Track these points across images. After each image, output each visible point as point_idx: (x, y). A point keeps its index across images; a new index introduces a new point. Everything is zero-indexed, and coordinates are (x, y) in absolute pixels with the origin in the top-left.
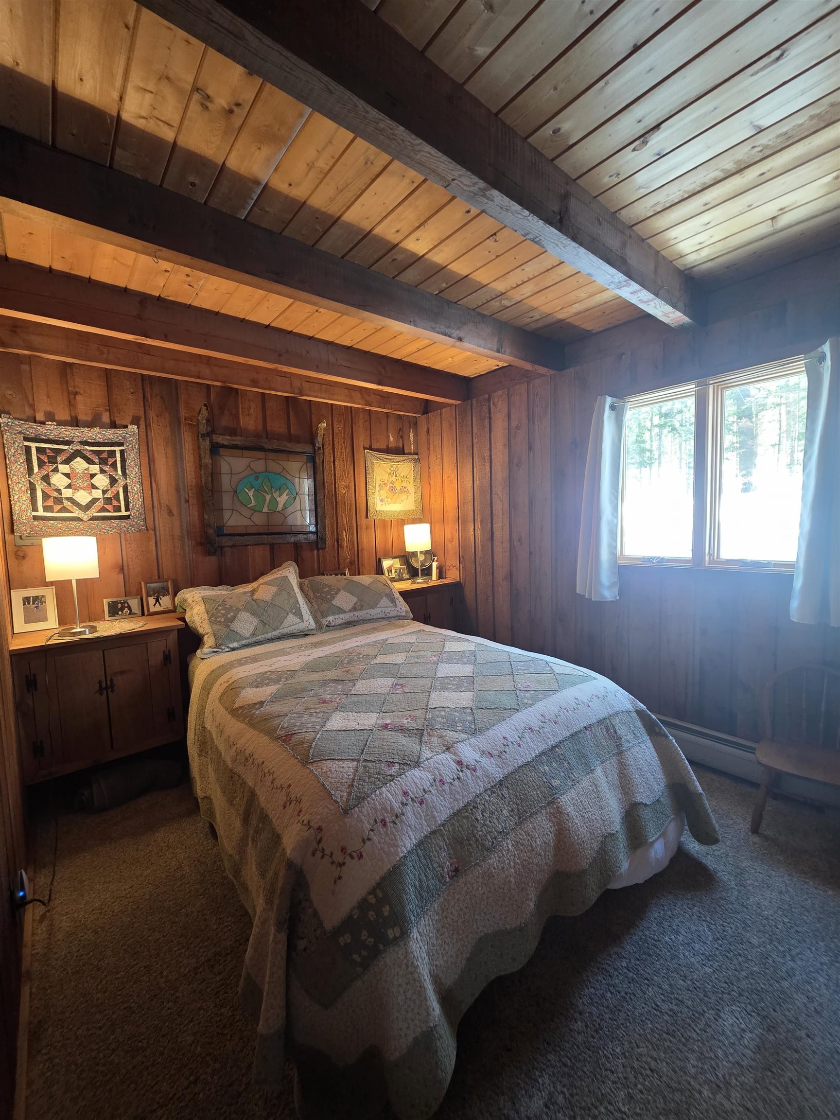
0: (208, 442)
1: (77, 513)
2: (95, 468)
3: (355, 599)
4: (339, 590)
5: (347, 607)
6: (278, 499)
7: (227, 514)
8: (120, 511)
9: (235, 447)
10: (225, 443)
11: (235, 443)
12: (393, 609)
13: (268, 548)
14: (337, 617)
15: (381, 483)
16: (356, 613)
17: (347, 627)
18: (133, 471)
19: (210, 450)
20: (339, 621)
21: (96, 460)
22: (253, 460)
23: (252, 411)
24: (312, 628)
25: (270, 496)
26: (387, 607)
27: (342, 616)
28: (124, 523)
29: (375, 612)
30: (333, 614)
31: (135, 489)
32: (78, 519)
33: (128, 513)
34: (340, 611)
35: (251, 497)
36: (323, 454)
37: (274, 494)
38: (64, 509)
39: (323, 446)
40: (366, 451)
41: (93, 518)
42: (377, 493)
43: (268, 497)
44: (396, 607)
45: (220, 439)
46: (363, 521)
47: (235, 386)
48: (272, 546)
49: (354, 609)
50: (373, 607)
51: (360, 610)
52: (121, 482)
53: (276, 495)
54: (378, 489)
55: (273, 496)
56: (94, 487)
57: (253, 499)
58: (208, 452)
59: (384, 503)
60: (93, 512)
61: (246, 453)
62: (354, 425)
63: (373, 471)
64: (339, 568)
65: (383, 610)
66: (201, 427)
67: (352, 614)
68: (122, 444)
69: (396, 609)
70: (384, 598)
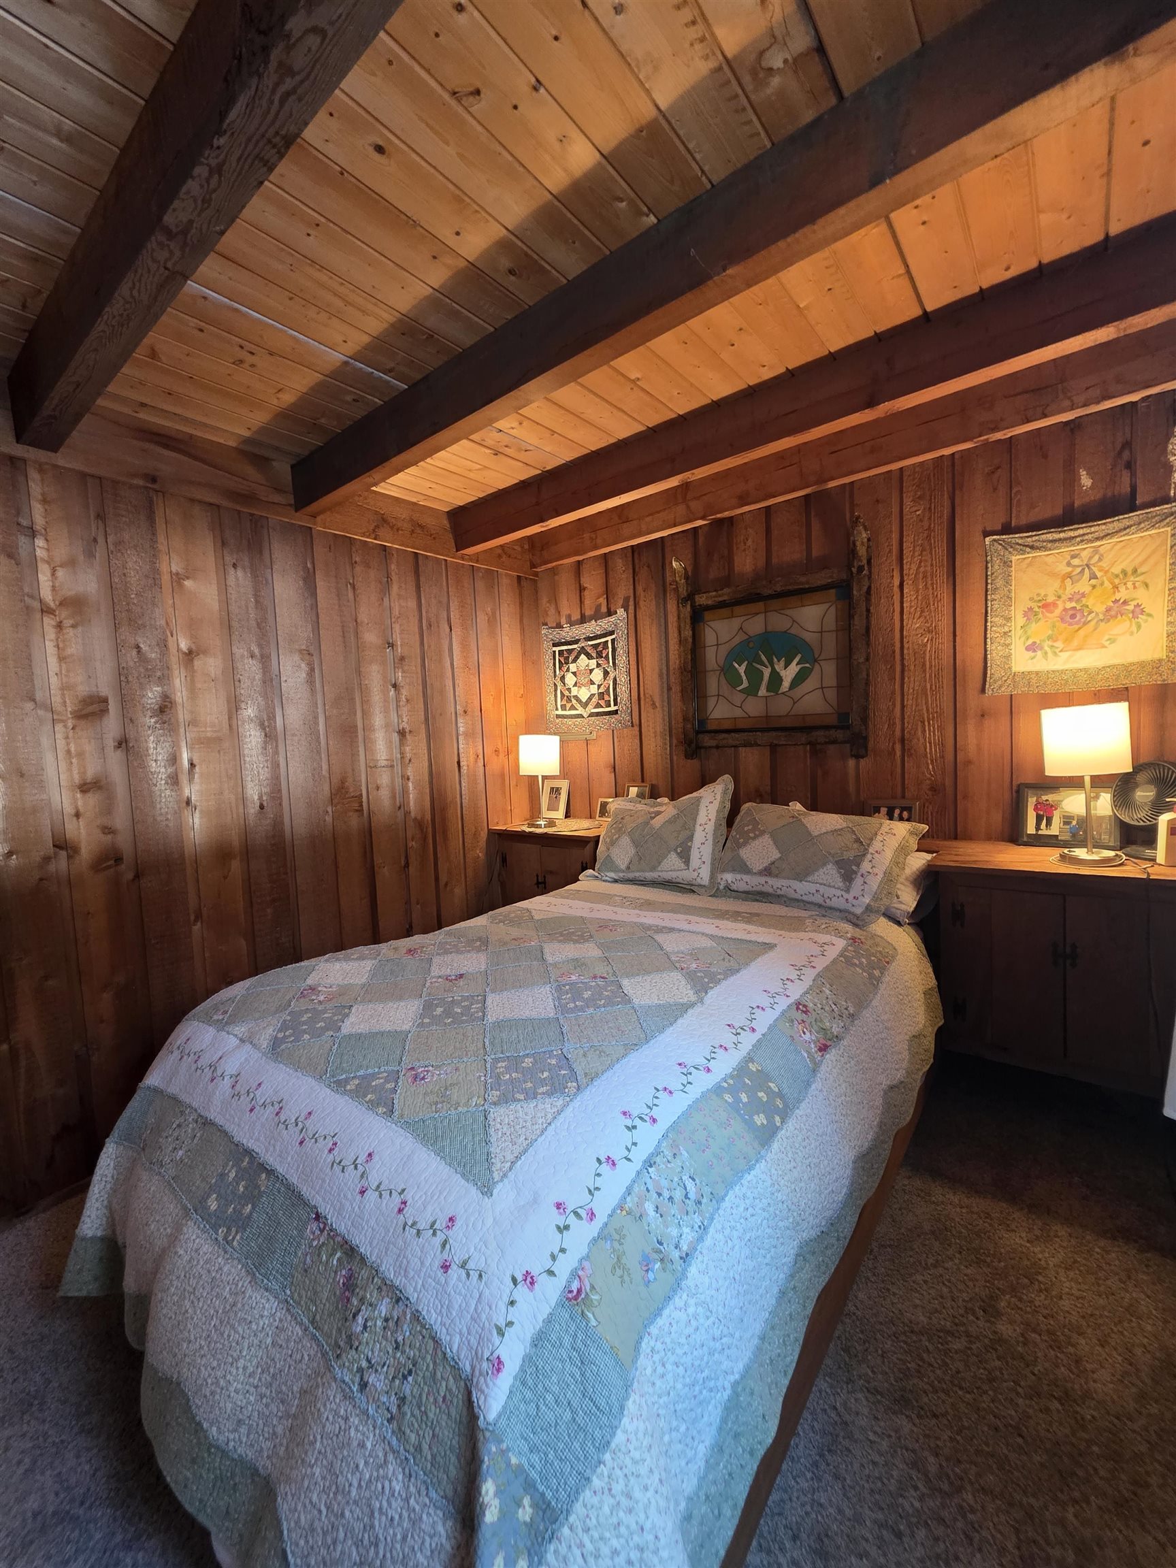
0: (689, 607)
1: (580, 711)
2: (593, 663)
3: (776, 855)
4: (762, 833)
5: (757, 866)
6: (783, 673)
7: (711, 702)
8: (610, 706)
9: (722, 605)
10: (710, 602)
11: (720, 599)
12: (839, 893)
13: (767, 751)
14: (738, 876)
15: (1034, 605)
16: (771, 881)
17: (757, 901)
18: (622, 660)
19: (691, 618)
20: (742, 886)
21: (594, 655)
22: (745, 618)
23: (749, 542)
24: (703, 883)
25: (769, 670)
26: (829, 886)
27: (746, 878)
28: (613, 719)
29: (801, 888)
30: (734, 870)
31: (623, 679)
32: (581, 716)
33: (616, 708)
34: (744, 868)
35: (743, 674)
36: (870, 577)
37: (776, 667)
38: (573, 708)
39: (869, 562)
40: (987, 539)
41: (591, 715)
42: (1020, 632)
43: (767, 672)
44: (848, 891)
45: (702, 600)
46: (971, 700)
47: (726, 514)
48: (773, 748)
49: (767, 871)
50: (801, 876)
51: (776, 876)
52: (612, 675)
53: (779, 667)
54: (1021, 621)
55: (773, 669)
56: (592, 683)
57: (744, 678)
58: (688, 621)
59: (1039, 653)
60: (591, 709)
61: (738, 609)
62: (957, 492)
63: (1008, 583)
64: (903, 797)
65: (822, 889)
66: (680, 590)
67: (762, 880)
68: (612, 633)
69: (846, 896)
70: (830, 866)
